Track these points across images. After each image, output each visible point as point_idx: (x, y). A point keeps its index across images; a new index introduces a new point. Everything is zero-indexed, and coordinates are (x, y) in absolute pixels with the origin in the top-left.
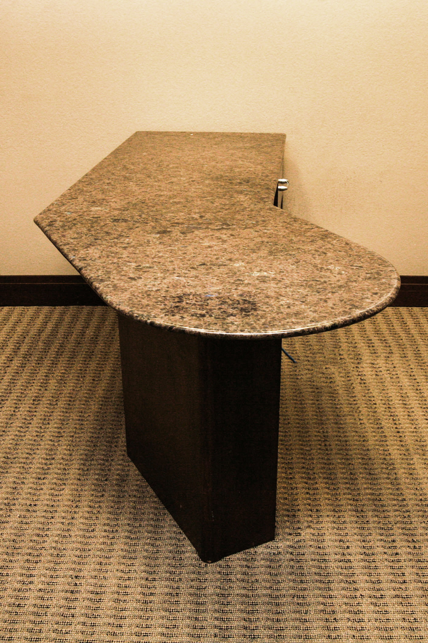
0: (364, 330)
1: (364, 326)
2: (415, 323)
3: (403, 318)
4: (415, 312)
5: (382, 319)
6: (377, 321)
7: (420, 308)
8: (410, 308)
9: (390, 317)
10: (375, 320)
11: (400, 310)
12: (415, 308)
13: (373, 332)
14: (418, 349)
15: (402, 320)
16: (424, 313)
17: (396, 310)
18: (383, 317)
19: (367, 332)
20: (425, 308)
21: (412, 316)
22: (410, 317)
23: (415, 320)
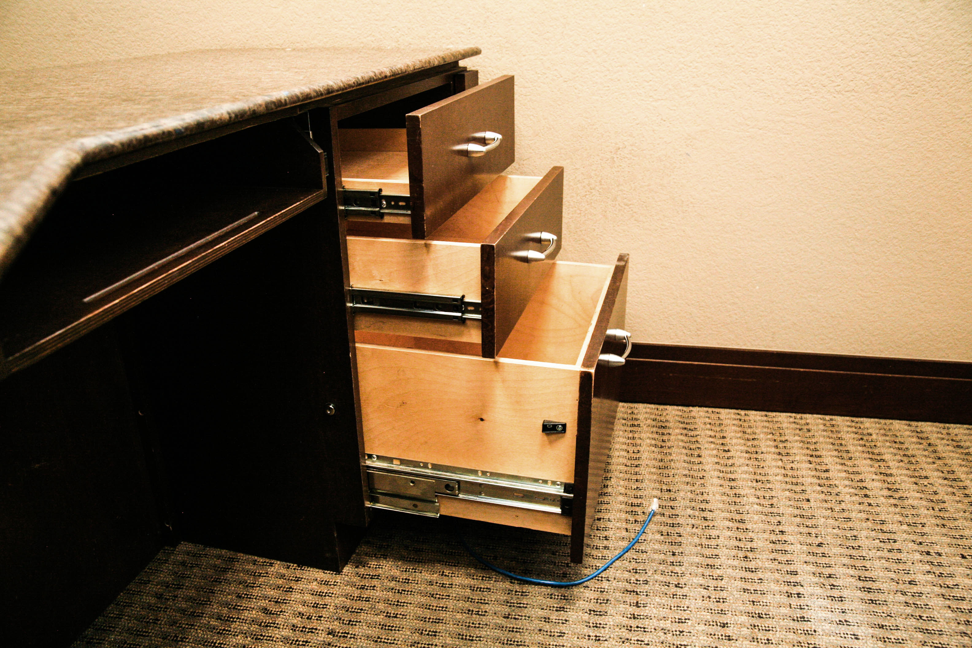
0: (636, 462)
1: (639, 452)
2: (747, 452)
3: (724, 437)
4: (752, 423)
5: (680, 437)
6: (669, 440)
7: (764, 413)
8: (743, 412)
9: (698, 433)
10: (665, 438)
11: (722, 417)
12: (754, 412)
13: (654, 470)
14: (781, 528)
15: (721, 441)
16: (770, 425)
17: (713, 416)
18: (685, 432)
19: (641, 470)
20: (774, 414)
21: (744, 432)
22: (739, 435)
23: (750, 443)
